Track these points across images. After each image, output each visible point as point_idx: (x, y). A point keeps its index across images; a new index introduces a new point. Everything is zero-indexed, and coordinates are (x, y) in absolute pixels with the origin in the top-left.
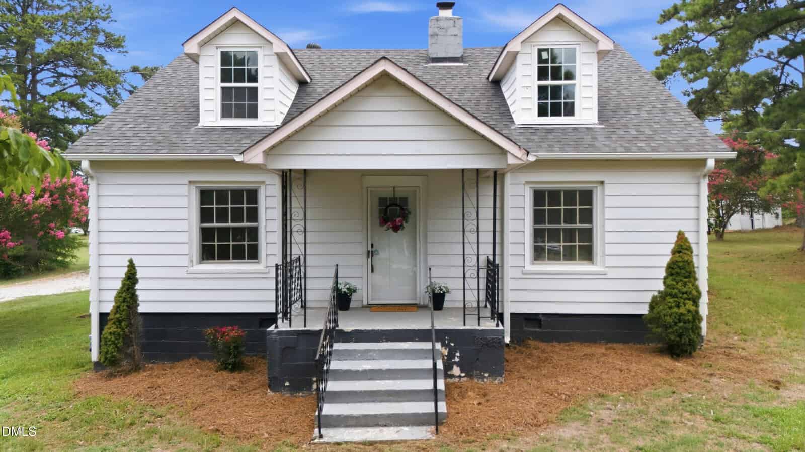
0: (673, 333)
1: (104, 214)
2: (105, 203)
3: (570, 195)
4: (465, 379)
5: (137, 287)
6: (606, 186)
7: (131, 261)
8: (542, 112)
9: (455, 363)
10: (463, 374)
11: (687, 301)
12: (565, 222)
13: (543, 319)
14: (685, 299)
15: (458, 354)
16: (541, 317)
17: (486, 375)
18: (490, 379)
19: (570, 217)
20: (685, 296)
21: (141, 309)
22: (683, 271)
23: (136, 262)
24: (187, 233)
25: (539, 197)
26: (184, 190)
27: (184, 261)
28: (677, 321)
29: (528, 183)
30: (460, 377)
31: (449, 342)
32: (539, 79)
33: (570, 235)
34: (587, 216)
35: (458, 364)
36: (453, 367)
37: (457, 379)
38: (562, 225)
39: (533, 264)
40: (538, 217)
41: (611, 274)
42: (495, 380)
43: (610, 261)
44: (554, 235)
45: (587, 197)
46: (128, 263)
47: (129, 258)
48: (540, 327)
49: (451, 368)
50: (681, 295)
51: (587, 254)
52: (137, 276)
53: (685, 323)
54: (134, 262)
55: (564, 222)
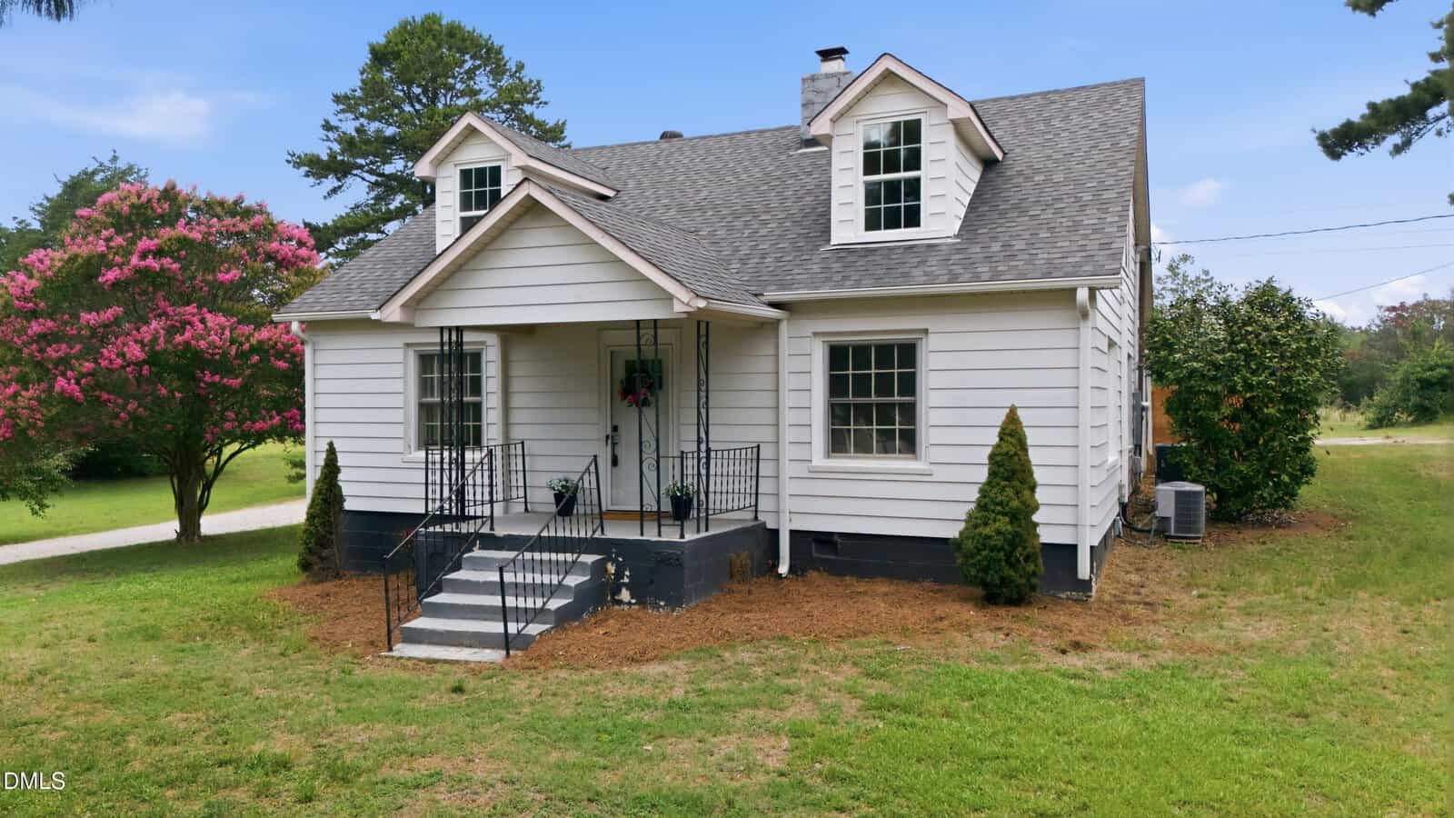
0: (974, 565)
1: (322, 386)
2: (321, 372)
3: (885, 351)
4: (636, 607)
5: (341, 476)
6: (930, 335)
7: (331, 445)
8: (872, 223)
9: (624, 584)
10: (633, 601)
11: (1000, 517)
12: (900, 394)
13: (839, 541)
14: (999, 513)
15: (627, 573)
16: (836, 537)
17: (662, 603)
18: (668, 609)
19: (885, 386)
20: (999, 508)
21: (348, 506)
22: (1002, 469)
23: (337, 446)
24: (401, 411)
25: (837, 355)
26: (398, 355)
27: (398, 446)
28: (980, 547)
29: (815, 334)
30: (629, 603)
31: (617, 556)
32: (866, 173)
33: (885, 413)
34: (909, 384)
35: (627, 586)
36: (620, 590)
37: (626, 607)
38: (873, 398)
39: (829, 457)
40: (836, 386)
41: (940, 474)
42: (673, 611)
43: (937, 454)
44: (864, 412)
45: (908, 353)
46: (327, 447)
47: (328, 440)
48: (836, 552)
49: (619, 591)
50: (992, 508)
51: (909, 443)
52: (339, 464)
53: (992, 550)
54: (335, 446)
55: (875, 393)
